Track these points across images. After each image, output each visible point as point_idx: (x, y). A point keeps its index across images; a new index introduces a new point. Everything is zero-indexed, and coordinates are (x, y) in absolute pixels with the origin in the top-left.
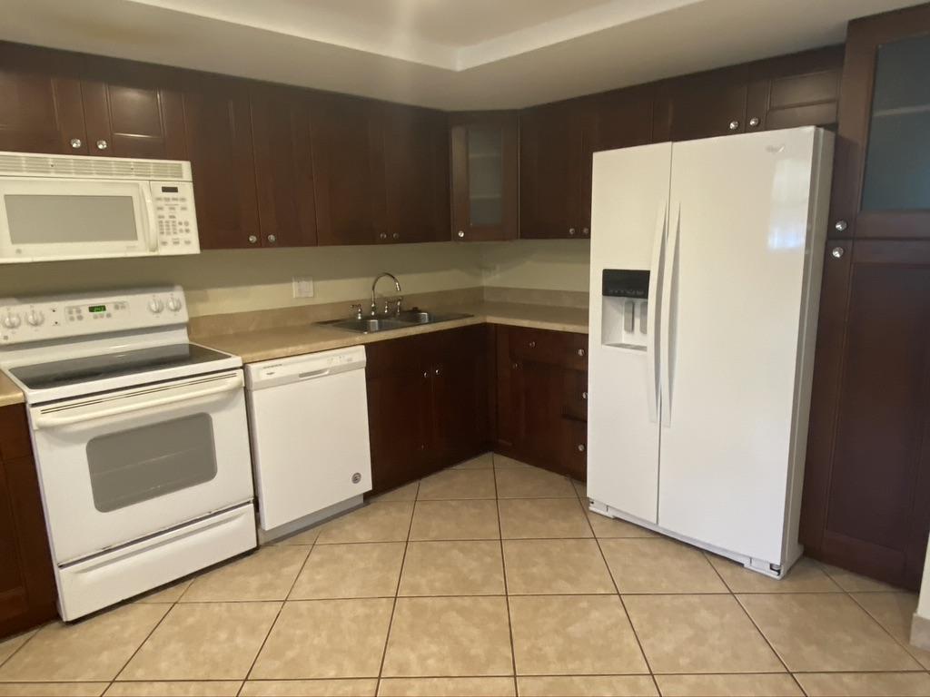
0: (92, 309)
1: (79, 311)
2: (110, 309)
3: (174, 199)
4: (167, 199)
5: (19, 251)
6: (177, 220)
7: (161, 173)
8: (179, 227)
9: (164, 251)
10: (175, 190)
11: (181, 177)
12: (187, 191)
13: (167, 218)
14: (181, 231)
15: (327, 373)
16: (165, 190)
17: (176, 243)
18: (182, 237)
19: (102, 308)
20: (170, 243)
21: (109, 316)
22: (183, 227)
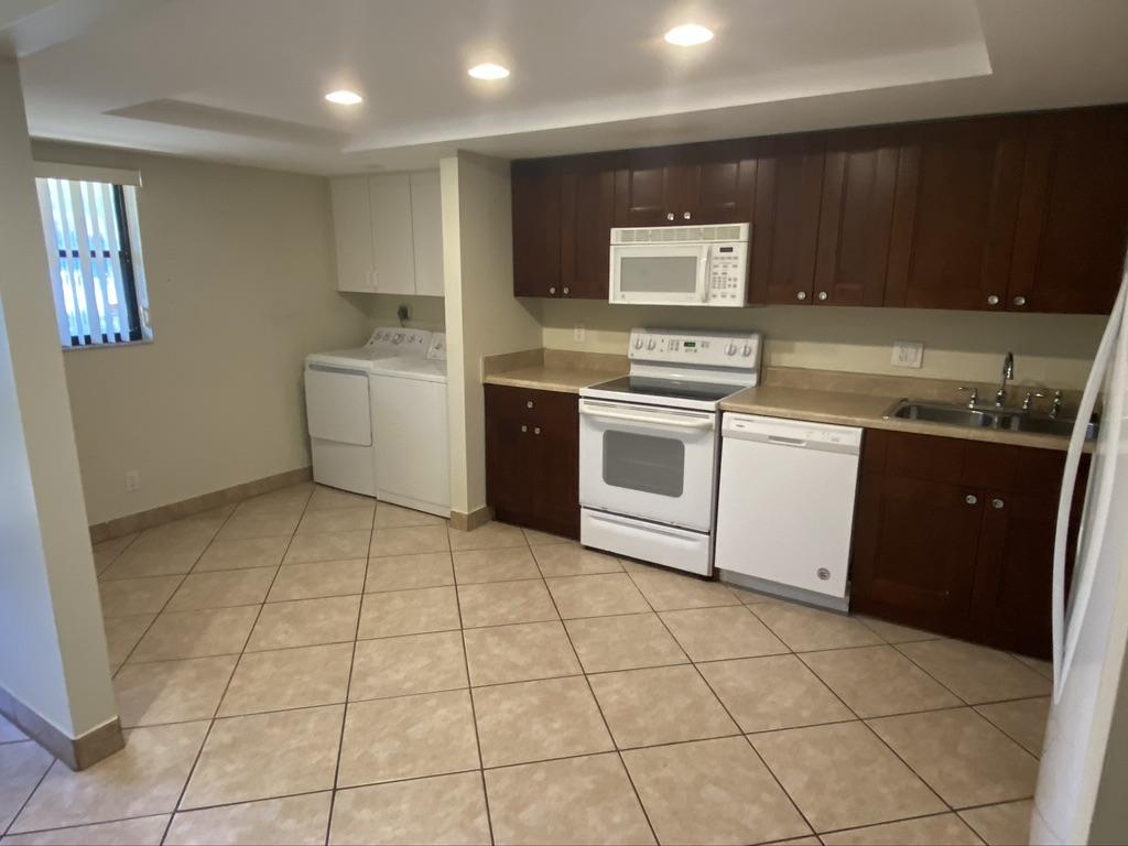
0: (686, 344)
1: (678, 344)
2: (698, 346)
3: (729, 258)
4: (723, 258)
5: (623, 296)
6: (728, 277)
7: (723, 235)
8: (728, 282)
9: (714, 303)
10: (730, 250)
11: (738, 238)
12: (741, 250)
13: (720, 275)
14: (729, 286)
15: (804, 445)
16: (723, 250)
17: (724, 296)
18: (730, 291)
19: (693, 344)
20: (719, 296)
21: (696, 351)
22: (732, 283)
